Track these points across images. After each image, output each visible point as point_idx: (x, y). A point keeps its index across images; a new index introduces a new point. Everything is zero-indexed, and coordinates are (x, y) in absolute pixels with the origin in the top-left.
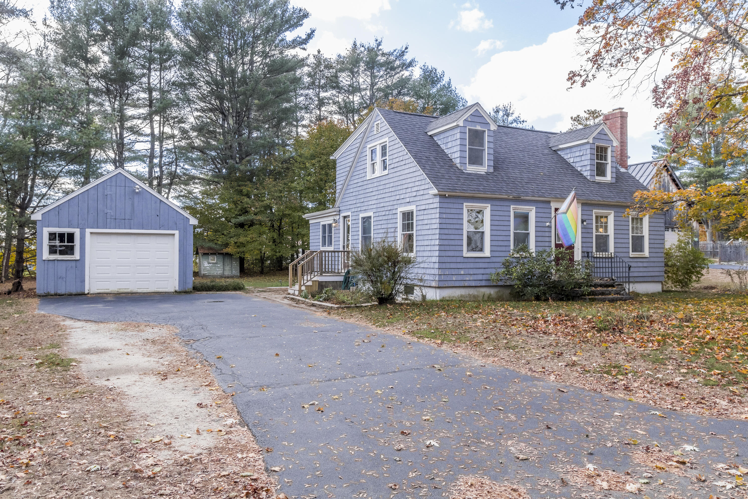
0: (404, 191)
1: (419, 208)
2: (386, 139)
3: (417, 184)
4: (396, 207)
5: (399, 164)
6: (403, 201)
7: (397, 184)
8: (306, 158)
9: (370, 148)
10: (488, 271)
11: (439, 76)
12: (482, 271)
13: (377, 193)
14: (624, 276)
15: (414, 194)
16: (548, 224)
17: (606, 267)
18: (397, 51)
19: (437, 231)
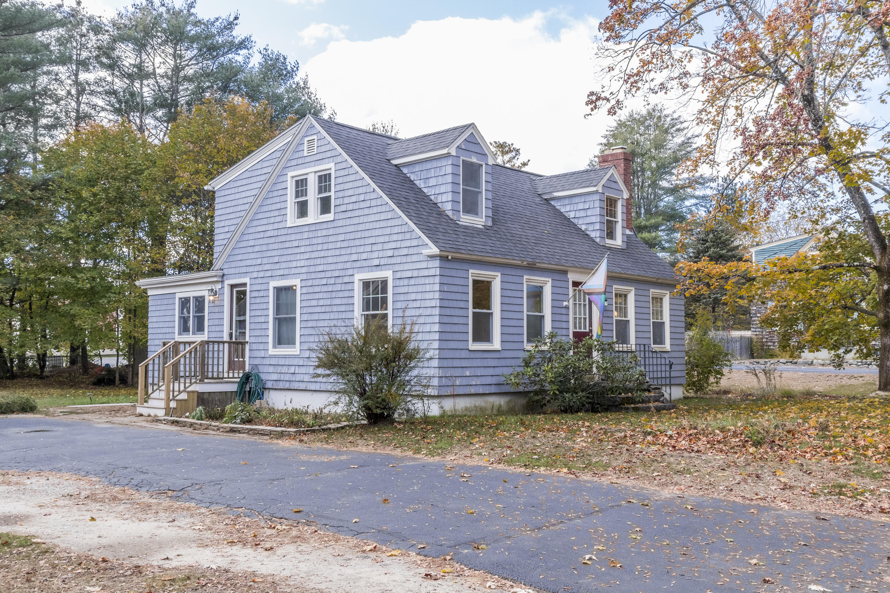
0: (368, 248)
1: (399, 275)
2: (332, 165)
3: (395, 237)
4: (350, 272)
5: (356, 206)
6: (365, 264)
7: (352, 236)
8: (79, 183)
9: (293, 177)
10: (498, 371)
11: (289, 68)
12: (491, 371)
13: (309, 249)
14: (663, 376)
15: (390, 253)
16: (565, 303)
17: (657, 365)
18: (220, 21)
19: (437, 311)
